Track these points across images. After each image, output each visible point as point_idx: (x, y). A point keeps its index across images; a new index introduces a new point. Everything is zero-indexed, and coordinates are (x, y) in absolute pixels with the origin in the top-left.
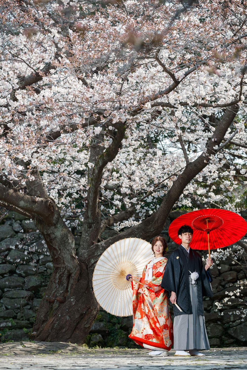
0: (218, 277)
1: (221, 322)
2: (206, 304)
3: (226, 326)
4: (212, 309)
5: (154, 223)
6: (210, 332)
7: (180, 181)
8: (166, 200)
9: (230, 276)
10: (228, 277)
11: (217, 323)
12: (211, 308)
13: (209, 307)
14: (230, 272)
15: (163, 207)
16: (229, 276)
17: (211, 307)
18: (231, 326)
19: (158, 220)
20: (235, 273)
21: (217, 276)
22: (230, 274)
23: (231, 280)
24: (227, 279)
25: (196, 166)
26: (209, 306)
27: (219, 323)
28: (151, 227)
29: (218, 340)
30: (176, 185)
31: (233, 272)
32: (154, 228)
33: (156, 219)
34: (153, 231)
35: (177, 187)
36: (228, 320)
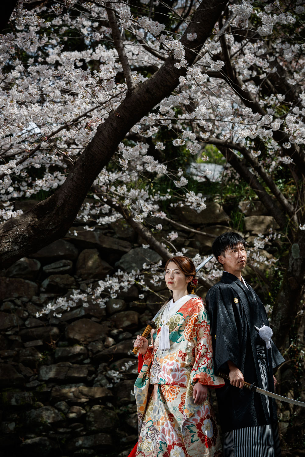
0: (105, 322)
1: (112, 404)
2: (86, 371)
3: (121, 410)
4: (96, 379)
5: (54, 212)
6: (94, 421)
7: (114, 124)
8: (83, 165)
9: (127, 320)
10: (123, 322)
11: (106, 405)
12: (94, 378)
13: (90, 376)
14: (126, 313)
15: (75, 179)
16: (125, 319)
17: (93, 376)
18: (131, 410)
19: (63, 205)
21: (103, 320)
22: (127, 316)
23: (129, 326)
24: (121, 324)
25: (150, 93)
27: (109, 405)
28: (49, 221)
29: (108, 436)
30: (105, 133)
32: (54, 224)
33: (59, 203)
34: (53, 229)
35: (106, 136)
36: (127, 399)
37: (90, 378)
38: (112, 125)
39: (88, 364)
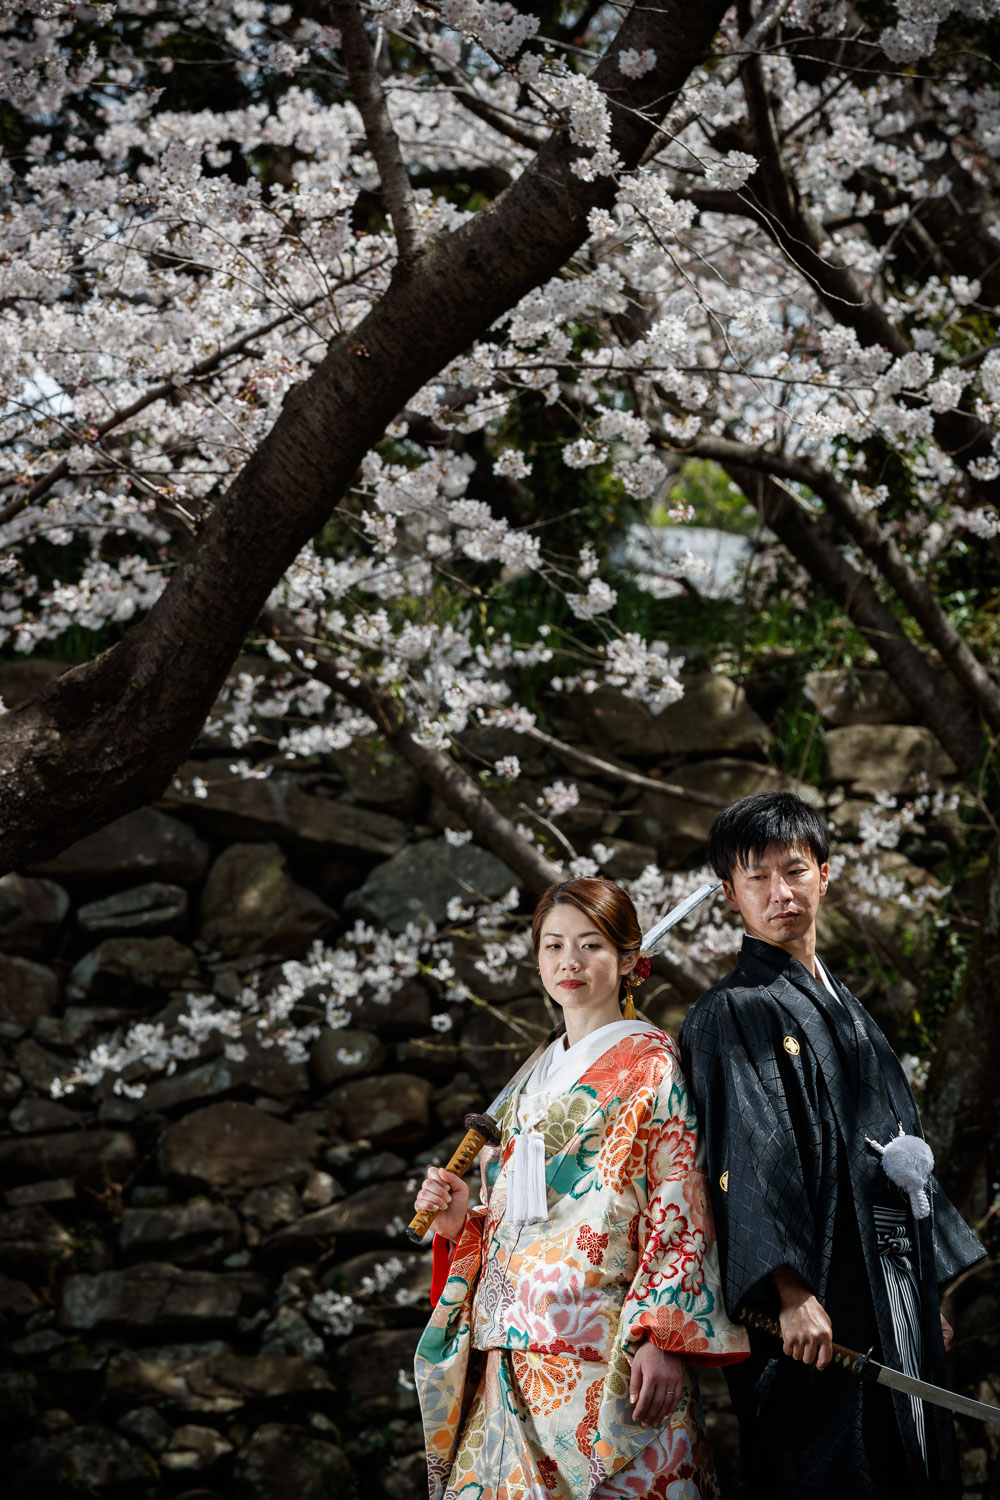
0: (304, 1116)
1: (330, 1417)
2: (232, 1297)
3: (364, 1443)
4: (272, 1326)
5: (121, 708)
6: (264, 1483)
7: (348, 385)
8: (230, 533)
9: (389, 1108)
10: (374, 1113)
11: (307, 1422)
12: (264, 1323)
13: (251, 1315)
14: (385, 1080)
15: (199, 585)
16: (379, 1103)
17: (261, 1314)
18: (399, 1442)
19: (155, 684)
20: (417, 1093)
21: (298, 1108)
22: (387, 1093)
23: (394, 1131)
24: (366, 1124)
25: (479, 268)
26: (249, 1305)
27: (319, 1421)
28: (103, 742)
30: (314, 417)
31: (404, 1078)
32: (121, 751)
33: (141, 675)
34: (117, 772)
35: (317, 428)
36: (383, 1401)
37: (248, 1324)
38: (338, 388)
39: (241, 1269)
